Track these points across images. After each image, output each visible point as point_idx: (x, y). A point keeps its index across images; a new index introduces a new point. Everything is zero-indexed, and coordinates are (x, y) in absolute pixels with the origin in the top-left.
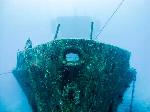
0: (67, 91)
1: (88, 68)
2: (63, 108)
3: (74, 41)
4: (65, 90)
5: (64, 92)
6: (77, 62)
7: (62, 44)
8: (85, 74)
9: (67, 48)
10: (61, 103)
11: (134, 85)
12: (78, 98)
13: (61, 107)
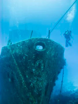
0: (38, 64)
1: (47, 53)
2: (35, 72)
3: (41, 39)
4: (36, 63)
5: (36, 65)
6: (42, 50)
7: (35, 40)
8: (46, 56)
9: (38, 42)
10: (34, 70)
11: (63, 70)
12: (43, 67)
13: (34, 72)
